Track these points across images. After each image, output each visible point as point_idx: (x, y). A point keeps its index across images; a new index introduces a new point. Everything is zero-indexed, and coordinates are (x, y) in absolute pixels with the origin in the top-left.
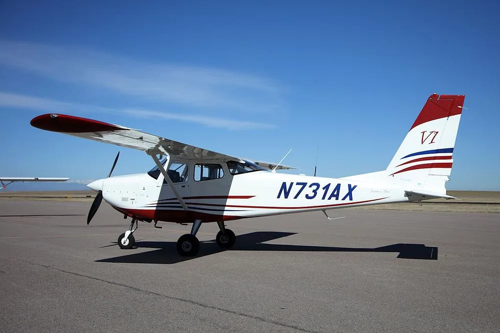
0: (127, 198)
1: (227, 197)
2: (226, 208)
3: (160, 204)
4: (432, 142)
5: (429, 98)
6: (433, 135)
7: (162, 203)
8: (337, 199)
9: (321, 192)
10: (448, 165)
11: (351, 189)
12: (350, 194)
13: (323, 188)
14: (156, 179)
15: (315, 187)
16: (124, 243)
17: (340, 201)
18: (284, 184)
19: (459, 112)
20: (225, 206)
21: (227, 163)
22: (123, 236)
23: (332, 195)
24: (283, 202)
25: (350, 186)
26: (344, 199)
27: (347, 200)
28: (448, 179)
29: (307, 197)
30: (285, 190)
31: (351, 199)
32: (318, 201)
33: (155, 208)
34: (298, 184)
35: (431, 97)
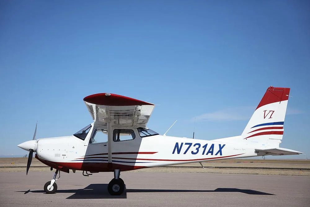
0: (60, 154)
1: (138, 153)
2: (137, 161)
3: (86, 158)
4: (270, 118)
5: (268, 89)
6: (271, 113)
7: (88, 158)
8: (212, 154)
9: (201, 149)
10: (281, 133)
11: (221, 148)
12: (220, 151)
13: (203, 147)
14: (84, 140)
15: (197, 146)
16: (49, 189)
17: (214, 156)
18: (177, 144)
19: (286, 98)
20: (136, 159)
21: (137, 129)
22: (49, 183)
23: (209, 152)
24: (176, 156)
25: (220, 145)
26: (216, 154)
27: (219, 155)
28: (281, 142)
29: (192, 153)
30: (177, 148)
31: (221, 154)
32: (199, 156)
33: (82, 162)
34: (186, 144)
35: (269, 88)
